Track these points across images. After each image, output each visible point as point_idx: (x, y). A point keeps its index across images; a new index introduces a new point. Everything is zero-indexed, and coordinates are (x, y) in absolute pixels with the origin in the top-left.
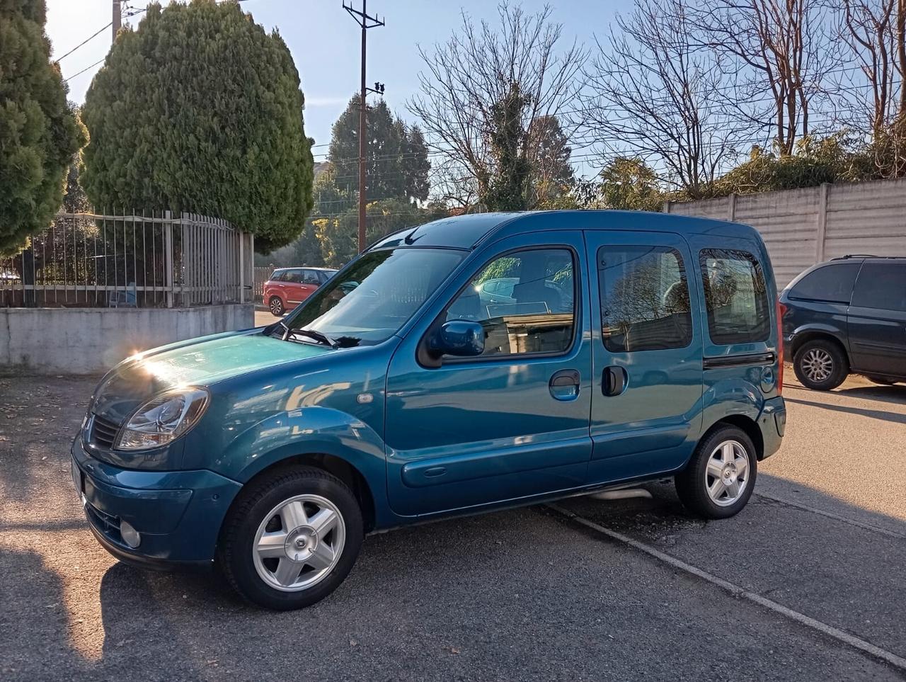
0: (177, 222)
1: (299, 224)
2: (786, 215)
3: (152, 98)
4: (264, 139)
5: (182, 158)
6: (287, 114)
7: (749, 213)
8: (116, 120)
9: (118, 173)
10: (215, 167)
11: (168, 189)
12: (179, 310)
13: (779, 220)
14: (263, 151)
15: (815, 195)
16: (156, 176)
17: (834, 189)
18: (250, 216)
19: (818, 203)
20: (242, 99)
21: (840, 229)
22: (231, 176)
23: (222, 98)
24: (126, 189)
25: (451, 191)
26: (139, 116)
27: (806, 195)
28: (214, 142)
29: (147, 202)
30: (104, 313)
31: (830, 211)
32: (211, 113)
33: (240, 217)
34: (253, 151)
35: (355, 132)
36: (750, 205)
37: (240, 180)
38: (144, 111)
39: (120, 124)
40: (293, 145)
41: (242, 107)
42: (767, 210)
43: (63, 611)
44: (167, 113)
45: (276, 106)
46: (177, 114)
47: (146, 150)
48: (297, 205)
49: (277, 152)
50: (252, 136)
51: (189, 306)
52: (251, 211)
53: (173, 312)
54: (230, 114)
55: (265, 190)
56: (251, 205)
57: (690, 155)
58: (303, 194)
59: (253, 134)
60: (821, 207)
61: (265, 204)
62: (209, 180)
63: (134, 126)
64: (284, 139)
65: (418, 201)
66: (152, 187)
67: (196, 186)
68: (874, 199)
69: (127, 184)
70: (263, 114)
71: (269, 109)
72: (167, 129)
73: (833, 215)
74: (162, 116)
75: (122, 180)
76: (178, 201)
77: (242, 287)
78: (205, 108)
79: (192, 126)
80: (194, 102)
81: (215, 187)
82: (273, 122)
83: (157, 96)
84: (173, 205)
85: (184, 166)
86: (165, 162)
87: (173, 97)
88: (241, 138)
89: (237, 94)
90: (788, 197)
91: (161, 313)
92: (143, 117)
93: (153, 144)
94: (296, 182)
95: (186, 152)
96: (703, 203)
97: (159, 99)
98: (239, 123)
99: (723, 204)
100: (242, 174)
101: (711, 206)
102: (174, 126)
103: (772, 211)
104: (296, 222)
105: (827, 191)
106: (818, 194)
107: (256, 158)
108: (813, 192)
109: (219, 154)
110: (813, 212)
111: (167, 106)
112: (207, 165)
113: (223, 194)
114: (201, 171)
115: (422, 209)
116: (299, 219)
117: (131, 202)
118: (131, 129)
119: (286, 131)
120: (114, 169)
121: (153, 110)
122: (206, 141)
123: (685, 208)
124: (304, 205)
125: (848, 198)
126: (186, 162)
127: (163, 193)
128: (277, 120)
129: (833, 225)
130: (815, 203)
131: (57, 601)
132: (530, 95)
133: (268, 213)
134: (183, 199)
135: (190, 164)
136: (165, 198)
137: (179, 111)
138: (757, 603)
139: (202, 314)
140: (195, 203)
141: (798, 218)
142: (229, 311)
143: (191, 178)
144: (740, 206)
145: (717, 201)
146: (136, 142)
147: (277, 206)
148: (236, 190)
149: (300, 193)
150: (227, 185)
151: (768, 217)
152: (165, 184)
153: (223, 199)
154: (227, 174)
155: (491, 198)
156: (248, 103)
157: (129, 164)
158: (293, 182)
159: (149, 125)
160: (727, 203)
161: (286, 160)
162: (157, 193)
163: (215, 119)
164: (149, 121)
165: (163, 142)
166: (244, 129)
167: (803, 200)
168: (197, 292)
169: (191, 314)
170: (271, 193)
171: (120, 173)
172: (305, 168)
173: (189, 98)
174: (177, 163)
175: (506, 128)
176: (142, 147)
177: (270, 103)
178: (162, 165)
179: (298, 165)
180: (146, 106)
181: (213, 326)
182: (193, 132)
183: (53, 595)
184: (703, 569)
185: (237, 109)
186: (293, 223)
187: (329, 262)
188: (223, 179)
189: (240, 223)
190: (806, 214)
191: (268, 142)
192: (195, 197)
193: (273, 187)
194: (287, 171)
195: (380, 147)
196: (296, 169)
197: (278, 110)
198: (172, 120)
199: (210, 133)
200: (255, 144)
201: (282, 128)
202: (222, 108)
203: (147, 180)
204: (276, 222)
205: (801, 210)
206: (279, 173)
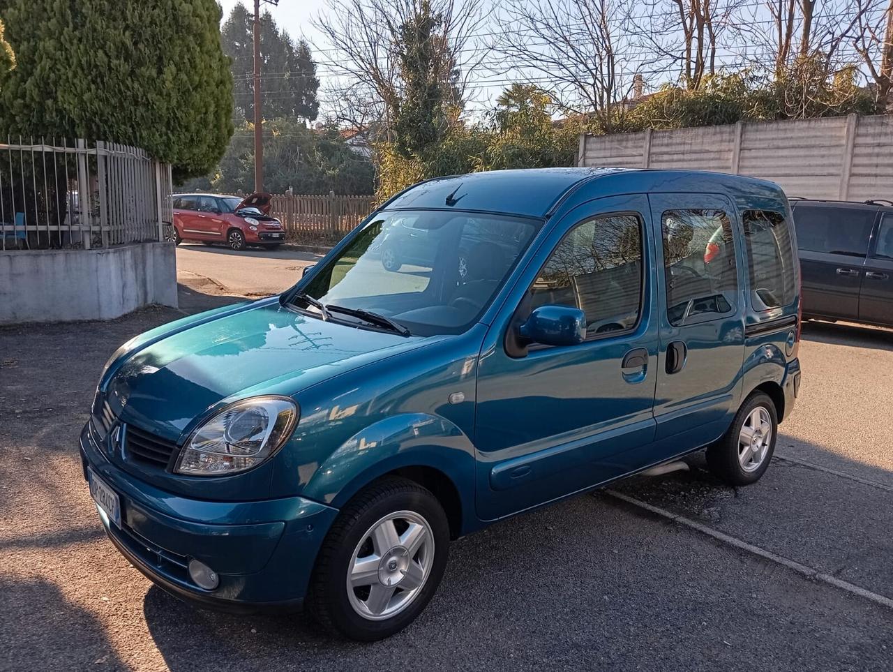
0: (93, 152)
1: (220, 154)
2: (701, 152)
3: (52, 8)
4: (182, 57)
5: (90, 77)
6: (206, 30)
7: (665, 149)
8: (10, 31)
9: (15, 93)
10: (127, 88)
11: (75, 113)
12: (99, 252)
13: (694, 156)
14: (180, 70)
15: (730, 133)
16: (60, 98)
17: (749, 127)
18: (168, 145)
19: (733, 141)
20: (157, 11)
21: (753, 167)
22: (147, 99)
23: (134, 9)
24: (25, 112)
25: (344, 112)
26: (38, 28)
27: (721, 133)
28: (126, 60)
29: (50, 127)
30: (14, 256)
31: (744, 149)
32: (121, 25)
33: (157, 145)
34: (170, 70)
35: (237, 44)
36: (666, 141)
37: (158, 103)
38: (43, 22)
39: (14, 36)
40: (212, 65)
41: (157, 20)
42: (683, 146)
43: (119, 667)
44: (71, 25)
45: (195, 21)
46: (83, 26)
47: (47, 67)
48: (217, 132)
49: (196, 72)
50: (168, 53)
51: (108, 246)
52: (169, 139)
53: (92, 254)
54: (144, 28)
55: (184, 115)
56: (169, 132)
57: (603, 86)
58: (224, 119)
59: (169, 51)
60: (735, 145)
61: (184, 130)
62: (121, 103)
63: (32, 40)
64: (203, 57)
65: (307, 121)
66: (56, 110)
67: (108, 110)
68: (787, 138)
69: (26, 106)
70: (180, 28)
71: (186, 23)
72: (72, 44)
73: (747, 154)
74: (66, 28)
75: (20, 101)
76: (86, 125)
77: (160, 224)
78: (115, 20)
79: (101, 41)
80: (102, 13)
81: (129, 112)
82: (191, 38)
83: (59, 4)
84: (80, 131)
85: (93, 87)
86: (71, 82)
87: (77, 7)
88: (156, 55)
89: (150, 5)
90: (704, 134)
91: (78, 256)
92: (43, 29)
93: (56, 60)
94: (216, 107)
95: (94, 70)
96: (619, 137)
97: (61, 8)
98: (153, 38)
99: (640, 139)
100: (159, 96)
101: (627, 140)
102: (80, 40)
103: (687, 148)
104: (217, 151)
105: (742, 129)
106: (733, 132)
107: (174, 79)
108: (728, 130)
109: (132, 73)
110: (727, 149)
111: (70, 18)
112: (119, 85)
113: (138, 119)
114: (112, 93)
115: (312, 130)
116: (220, 148)
117: (32, 126)
118: (29, 42)
119: (205, 49)
120: (10, 89)
121: (54, 21)
122: (118, 57)
123: (601, 142)
124: (225, 132)
125: (762, 137)
126: (94, 82)
127: (69, 117)
128: (195, 36)
129: (746, 163)
130: (729, 141)
131: (104, 653)
132: (440, 16)
133: (187, 141)
134: (93, 125)
135: (100, 84)
136: (72, 123)
137: (85, 22)
138: (836, 586)
139: (122, 254)
140: (107, 129)
141: (712, 156)
142: (148, 250)
143: (101, 100)
144: (656, 141)
145: (633, 136)
146: (36, 58)
147: (197, 133)
148: (152, 114)
149: (221, 120)
150: (141, 109)
151: (683, 154)
152: (72, 107)
153: (138, 124)
154: (142, 97)
155: (402, 124)
156: (163, 16)
157: (28, 83)
158: (213, 105)
159: (51, 38)
160: (644, 138)
161: (205, 81)
162: (62, 118)
163: (127, 33)
164: (50, 34)
165: (67, 59)
166: (160, 46)
167: (718, 137)
168: (117, 231)
169: (111, 256)
170: (190, 118)
171: (17, 93)
172: (225, 91)
173: (96, 8)
174: (84, 83)
175: (419, 50)
176: (43, 63)
177: (188, 16)
178: (67, 84)
179: (218, 88)
180: (45, 15)
181: (134, 267)
182: (103, 47)
183: (96, 643)
184: (764, 548)
185: (151, 23)
186: (213, 152)
187: (217, 185)
188: (138, 101)
189: (157, 152)
190: (721, 151)
191: (186, 61)
192: (106, 122)
193: (192, 112)
194: (207, 93)
195: (266, 61)
196: (216, 92)
197: (197, 25)
198: (77, 33)
199: (121, 49)
200: (171, 62)
201: (200, 45)
202: (134, 21)
203: (50, 102)
204: (196, 151)
205: (715, 148)
206: (198, 96)
